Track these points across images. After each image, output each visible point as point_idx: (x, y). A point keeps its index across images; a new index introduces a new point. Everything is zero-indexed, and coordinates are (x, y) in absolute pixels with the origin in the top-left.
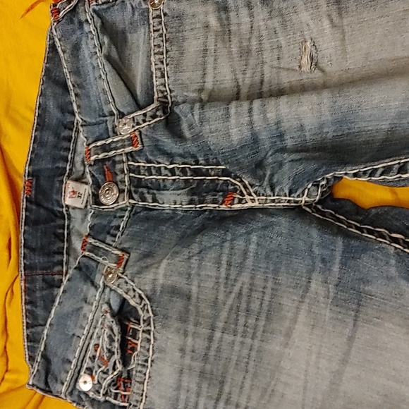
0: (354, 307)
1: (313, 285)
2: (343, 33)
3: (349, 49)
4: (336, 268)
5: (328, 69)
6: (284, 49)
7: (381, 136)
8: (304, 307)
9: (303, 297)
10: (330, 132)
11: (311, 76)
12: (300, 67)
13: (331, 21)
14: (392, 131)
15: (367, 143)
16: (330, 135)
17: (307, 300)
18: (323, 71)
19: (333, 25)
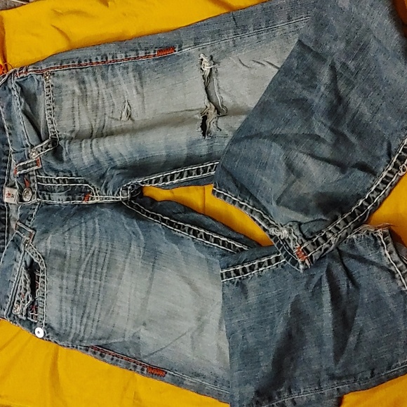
0: (153, 260)
1: (132, 248)
2: (143, 97)
3: (146, 106)
4: (142, 238)
5: (136, 119)
6: (116, 106)
7: (164, 159)
8: (128, 260)
9: (127, 255)
10: (137, 156)
11: (126, 123)
12: (121, 118)
13: (137, 89)
14: (168, 156)
15: (157, 163)
16: (138, 159)
17: (129, 257)
18: (133, 120)
19: (138, 93)
